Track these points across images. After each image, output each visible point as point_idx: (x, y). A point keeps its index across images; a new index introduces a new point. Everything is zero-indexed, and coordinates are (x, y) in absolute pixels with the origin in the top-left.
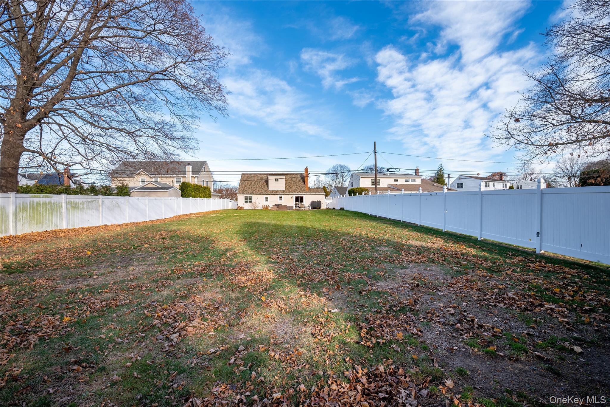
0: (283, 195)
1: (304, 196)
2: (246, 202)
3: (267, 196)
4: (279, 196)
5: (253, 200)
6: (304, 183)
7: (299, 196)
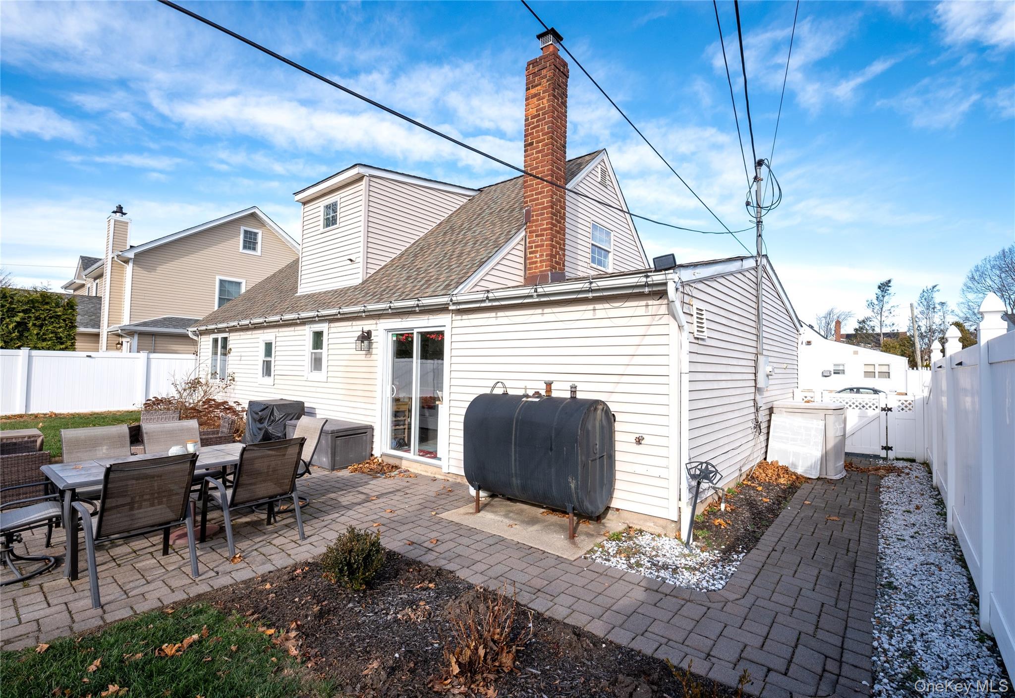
0: (325, 329)
1: (447, 327)
3: (268, 335)
4: (310, 330)
5: (230, 367)
7: (412, 329)
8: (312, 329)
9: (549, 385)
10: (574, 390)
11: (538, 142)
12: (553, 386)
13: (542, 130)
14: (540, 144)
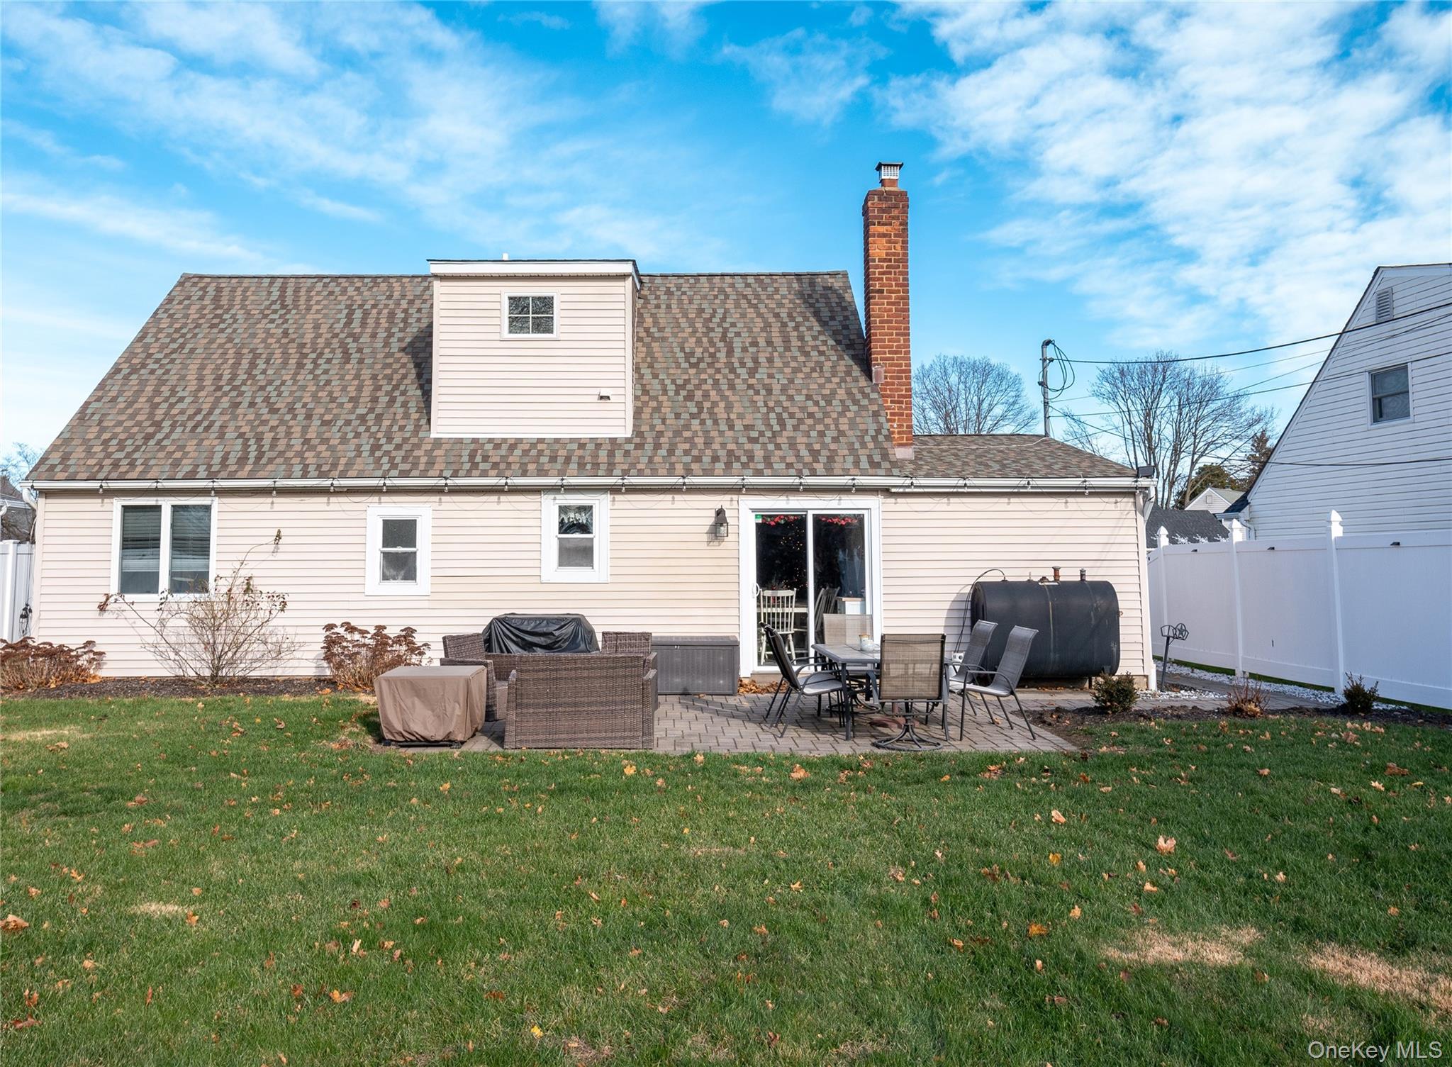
0: (602, 506)
1: (874, 510)
2: (136, 582)
3: (399, 508)
4: (549, 507)
5: (219, 564)
6: (865, 364)
7: (806, 510)
8: (557, 501)
9: (1056, 570)
10: (1082, 574)
11: (890, 292)
12: (1061, 572)
13: (895, 280)
14: (893, 295)
